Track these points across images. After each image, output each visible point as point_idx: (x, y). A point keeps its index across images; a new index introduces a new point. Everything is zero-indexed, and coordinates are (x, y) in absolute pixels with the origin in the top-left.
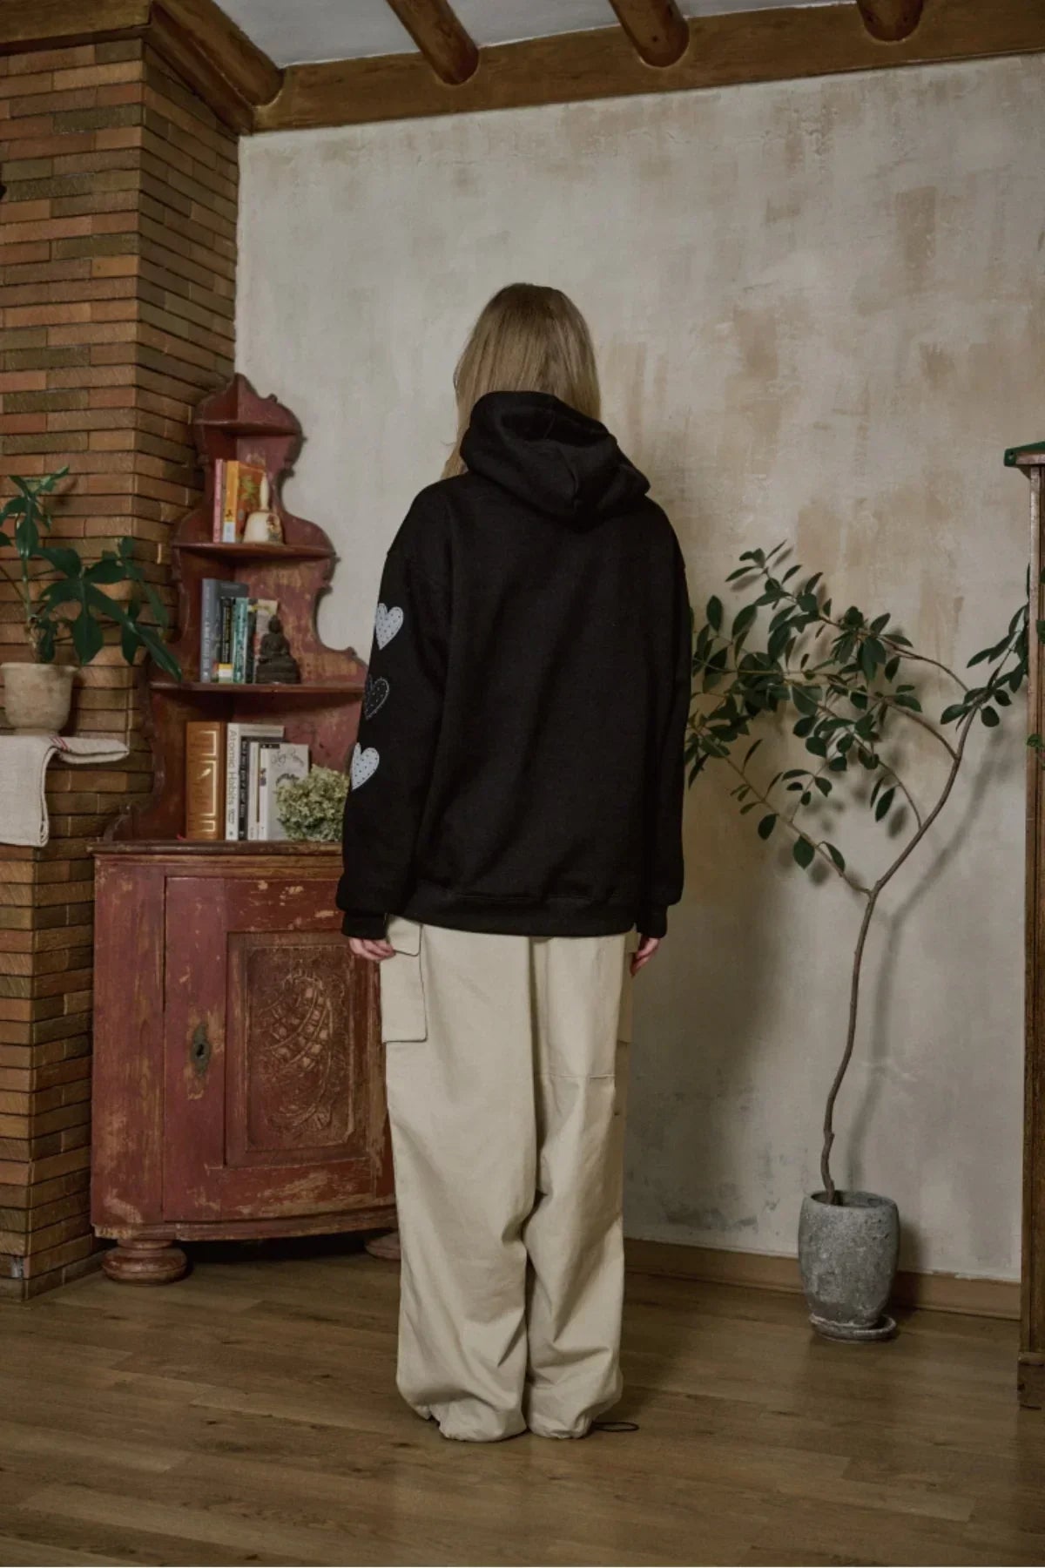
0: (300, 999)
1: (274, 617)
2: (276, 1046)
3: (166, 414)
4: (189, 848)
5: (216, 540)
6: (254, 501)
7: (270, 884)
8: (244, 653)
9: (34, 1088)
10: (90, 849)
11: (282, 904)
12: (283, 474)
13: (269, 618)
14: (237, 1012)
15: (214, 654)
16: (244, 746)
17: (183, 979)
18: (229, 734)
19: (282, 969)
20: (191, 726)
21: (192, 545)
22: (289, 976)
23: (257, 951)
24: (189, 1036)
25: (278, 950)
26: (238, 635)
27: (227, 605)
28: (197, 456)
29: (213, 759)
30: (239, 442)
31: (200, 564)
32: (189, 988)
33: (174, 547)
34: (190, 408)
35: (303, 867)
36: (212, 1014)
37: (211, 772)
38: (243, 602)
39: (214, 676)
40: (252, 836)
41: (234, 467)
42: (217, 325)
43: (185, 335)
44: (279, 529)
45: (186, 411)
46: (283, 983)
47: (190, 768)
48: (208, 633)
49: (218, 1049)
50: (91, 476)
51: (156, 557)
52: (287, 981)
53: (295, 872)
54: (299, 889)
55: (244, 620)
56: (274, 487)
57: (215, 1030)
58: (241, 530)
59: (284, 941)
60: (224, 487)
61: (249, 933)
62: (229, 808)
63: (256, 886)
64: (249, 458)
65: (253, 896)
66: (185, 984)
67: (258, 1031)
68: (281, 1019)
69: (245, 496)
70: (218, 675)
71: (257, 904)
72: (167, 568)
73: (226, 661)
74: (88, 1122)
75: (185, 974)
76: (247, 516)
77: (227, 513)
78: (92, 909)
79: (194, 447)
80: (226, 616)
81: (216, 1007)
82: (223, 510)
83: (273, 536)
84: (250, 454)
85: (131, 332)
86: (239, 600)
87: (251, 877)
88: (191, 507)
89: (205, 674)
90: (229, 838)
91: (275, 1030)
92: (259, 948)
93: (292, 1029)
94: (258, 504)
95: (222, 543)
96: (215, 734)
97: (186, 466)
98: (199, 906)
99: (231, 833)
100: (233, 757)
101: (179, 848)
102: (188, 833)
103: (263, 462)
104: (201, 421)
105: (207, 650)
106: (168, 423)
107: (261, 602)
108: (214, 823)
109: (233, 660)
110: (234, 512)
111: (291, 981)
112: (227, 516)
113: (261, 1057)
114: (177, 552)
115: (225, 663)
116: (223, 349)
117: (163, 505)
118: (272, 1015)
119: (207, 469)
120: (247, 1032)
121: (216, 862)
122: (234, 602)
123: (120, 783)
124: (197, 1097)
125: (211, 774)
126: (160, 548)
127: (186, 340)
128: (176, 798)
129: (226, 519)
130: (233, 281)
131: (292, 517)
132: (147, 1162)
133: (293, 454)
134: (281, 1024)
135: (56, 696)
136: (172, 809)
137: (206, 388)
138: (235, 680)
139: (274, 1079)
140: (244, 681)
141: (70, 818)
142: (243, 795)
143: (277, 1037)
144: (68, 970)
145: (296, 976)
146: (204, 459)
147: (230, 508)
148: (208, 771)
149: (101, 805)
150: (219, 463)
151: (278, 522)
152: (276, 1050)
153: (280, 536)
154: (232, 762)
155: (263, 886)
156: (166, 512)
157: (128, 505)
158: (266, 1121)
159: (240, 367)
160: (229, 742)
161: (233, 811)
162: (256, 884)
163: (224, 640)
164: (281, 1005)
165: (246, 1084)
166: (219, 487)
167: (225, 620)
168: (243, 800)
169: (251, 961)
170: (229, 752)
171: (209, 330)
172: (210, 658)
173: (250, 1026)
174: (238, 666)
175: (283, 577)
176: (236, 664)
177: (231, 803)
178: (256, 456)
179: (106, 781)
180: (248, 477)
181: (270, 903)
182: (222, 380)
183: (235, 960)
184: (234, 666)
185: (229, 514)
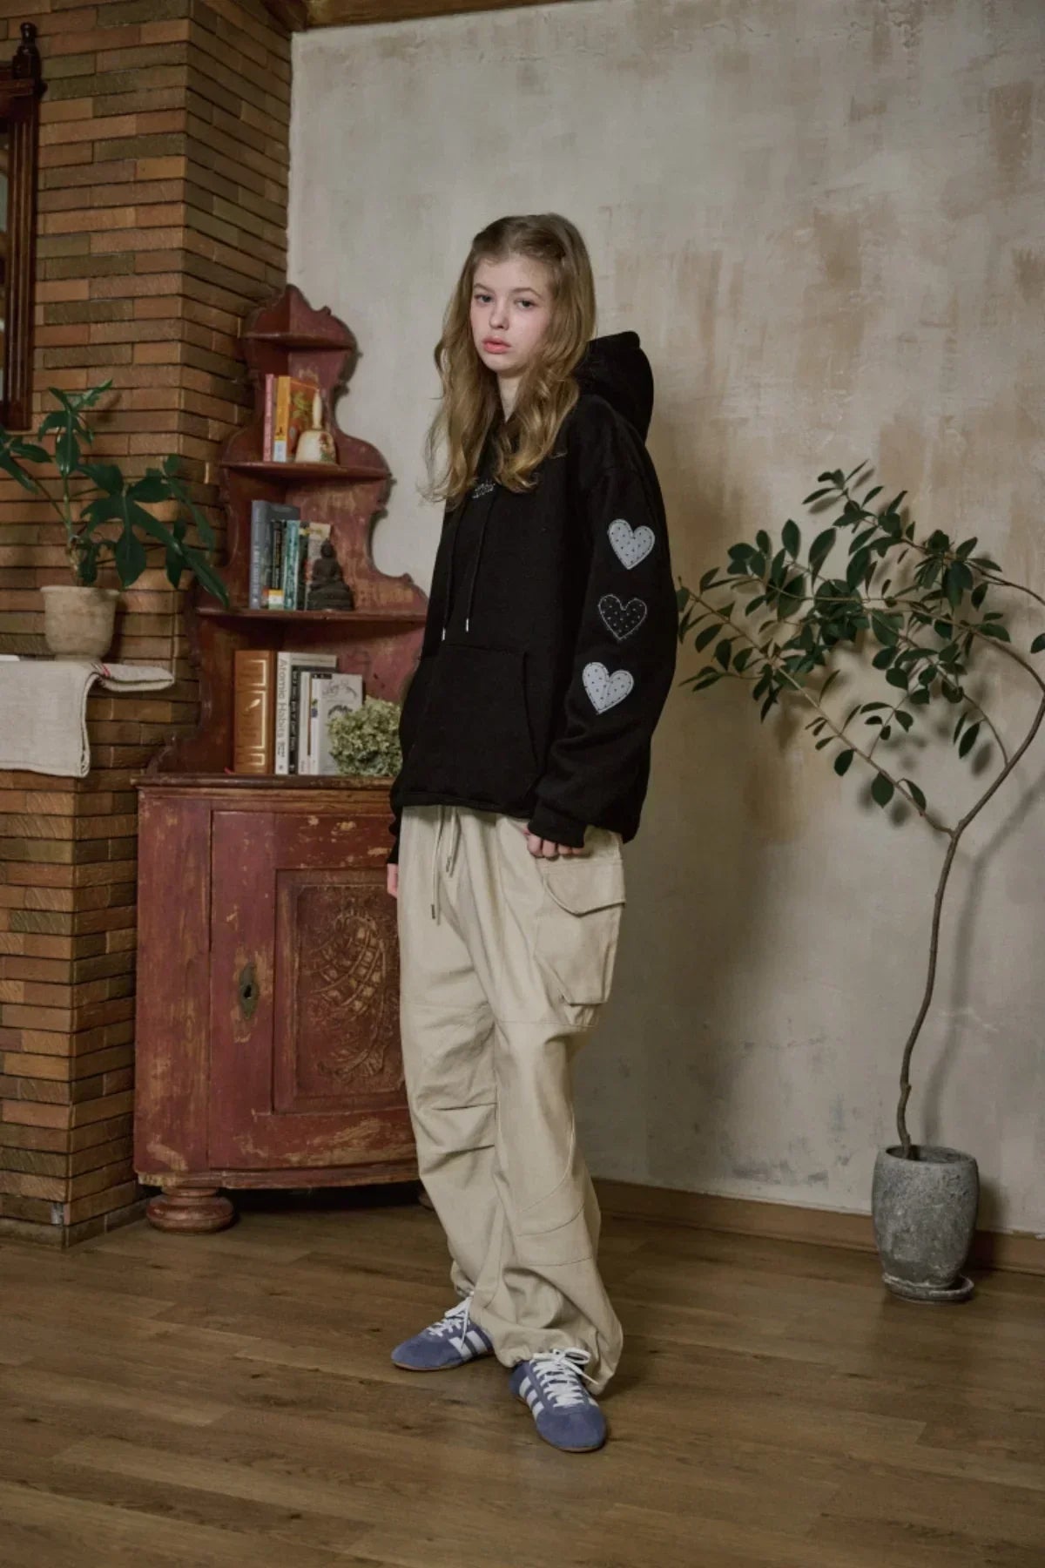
0: (351, 940)
1: (327, 541)
2: (326, 989)
3: (214, 326)
4: (236, 781)
5: (266, 459)
6: (306, 419)
7: (321, 820)
8: (295, 579)
9: (75, 1028)
10: (133, 781)
11: (334, 840)
12: (337, 391)
13: (320, 544)
14: (286, 951)
15: (264, 578)
16: (295, 677)
17: (230, 918)
18: (279, 663)
19: (335, 908)
20: (240, 654)
21: (242, 464)
22: (340, 916)
23: (307, 889)
24: (236, 976)
25: (328, 888)
26: (289, 559)
27: (278, 529)
28: (247, 371)
29: (262, 689)
30: (291, 358)
31: (247, 485)
32: (237, 926)
33: (222, 467)
34: (239, 320)
35: (355, 802)
36: (260, 954)
37: (260, 702)
38: (294, 524)
39: (264, 603)
40: (302, 771)
41: (285, 382)
42: (268, 233)
43: (235, 244)
44: (332, 449)
45: (236, 323)
46: (334, 923)
47: (239, 699)
48: (257, 556)
49: (265, 990)
50: (135, 391)
51: (203, 477)
52: (339, 921)
53: (347, 807)
54: (351, 825)
55: (295, 544)
56: (327, 405)
57: (263, 971)
58: (293, 450)
59: (335, 879)
60: (275, 404)
61: (299, 870)
62: (278, 740)
63: (305, 822)
64: (301, 373)
65: (303, 832)
66: (231, 924)
67: (308, 973)
68: (332, 960)
69: (297, 414)
70: (268, 602)
71: (308, 840)
72: (215, 489)
73: (277, 587)
74: (132, 1065)
75: (232, 912)
76: (298, 435)
77: (277, 430)
78: (136, 842)
79: (244, 362)
80: (276, 541)
81: (264, 947)
82: (273, 428)
83: (325, 455)
84: (304, 369)
85: (177, 238)
86: (290, 522)
87: (302, 812)
88: (240, 425)
89: (255, 601)
90: (278, 772)
91: (325, 972)
92: (309, 886)
93: (343, 971)
94: (311, 422)
95: (272, 462)
96: (264, 662)
97: (234, 382)
98: (247, 842)
99: (281, 767)
100: (283, 688)
101: (226, 781)
102: (237, 767)
103: (316, 378)
104: (251, 334)
105: (257, 577)
106: (216, 335)
107: (314, 526)
108: (263, 756)
109: (285, 586)
110: (285, 431)
111: (343, 921)
112: (278, 434)
113: (310, 1000)
114: (225, 471)
115: (275, 589)
116: (275, 261)
117: (210, 421)
118: (323, 957)
119: (257, 385)
120: (296, 974)
121: (265, 796)
122: (285, 525)
123: (165, 712)
124: (245, 1040)
125: (260, 705)
126: (207, 467)
127: (236, 249)
128: (224, 730)
129: (277, 437)
130: (284, 187)
131: (347, 437)
132: (192, 1107)
133: (348, 371)
134: (333, 967)
135: (99, 621)
136: (219, 741)
137: (256, 299)
138: (285, 607)
139: (324, 1023)
140: (295, 608)
141: (112, 749)
142: (293, 728)
143: (328, 979)
144: (109, 907)
145: (348, 915)
146: (254, 373)
147: (281, 426)
148: (257, 702)
149: (145, 735)
150: (270, 378)
151: (331, 441)
152: (326, 992)
153: (334, 456)
154: (282, 692)
155: (314, 821)
156: (214, 429)
157: (174, 421)
158: (316, 1067)
159: (293, 278)
160: (279, 671)
161: (283, 744)
162: (307, 819)
163: (274, 565)
164: (332, 945)
165: (295, 1028)
166: (269, 404)
167: (275, 544)
168: (294, 733)
169: (301, 899)
170: (279, 682)
171: (259, 238)
172: (260, 583)
173: (300, 968)
174: (288, 593)
175: (336, 499)
176: (286, 590)
177: (282, 735)
178: (309, 372)
179: (149, 711)
180: (301, 394)
181: (321, 839)
182: (272, 291)
183: (284, 898)
184: (284, 592)
185: (280, 432)
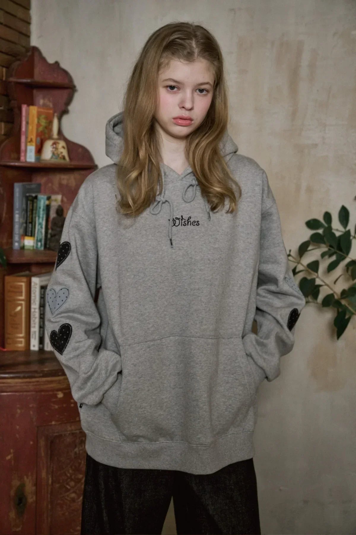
1: (59, 206)
2: (68, 493)
4: (11, 375)
5: (22, 158)
6: (46, 131)
7: (65, 394)
8: (43, 231)
11: (72, 405)
12: (64, 112)
13: (56, 207)
14: (44, 474)
15: (22, 231)
16: (42, 293)
17: (9, 457)
18: (33, 284)
19: (73, 445)
20: (8, 279)
21: (9, 164)
22: (76, 450)
23: (56, 436)
24: (12, 493)
25: (69, 434)
26: (39, 219)
27: (31, 199)
28: (9, 101)
29: (22, 300)
30: (35, 91)
31: (10, 174)
32: (13, 462)
34: (4, 69)
36: (27, 478)
37: (21, 308)
38: (43, 198)
39: (22, 245)
40: (47, 348)
41: (34, 110)
42: (20, 13)
45: (3, 72)
46: (73, 454)
47: (8, 306)
48: (17, 217)
49: (31, 499)
52: (76, 453)
55: (43, 210)
57: (29, 488)
58: (39, 151)
59: (73, 427)
60: (27, 123)
61: (51, 425)
62: (32, 330)
63: (55, 396)
64: (41, 102)
65: (54, 402)
66: (10, 461)
67: (57, 486)
68: (71, 476)
69: (41, 129)
70: (24, 244)
71: (57, 407)
73: (30, 235)
75: (10, 453)
76: (42, 143)
77: (29, 139)
79: (7, 95)
80: (30, 207)
81: (30, 474)
82: (27, 138)
84: (41, 99)
86: (40, 196)
87: (53, 390)
88: (6, 136)
89: (16, 244)
90: (32, 348)
91: (67, 484)
92: (57, 434)
94: (51, 134)
95: (26, 162)
96: (23, 284)
98: (19, 411)
99: (34, 346)
100: (35, 299)
102: (7, 346)
103: (51, 105)
104: (12, 79)
105: (17, 229)
107: (53, 197)
108: (23, 340)
109: (36, 235)
110: (34, 140)
111: (78, 452)
112: (30, 142)
113: (58, 502)
115: (28, 236)
116: (24, 30)
118: (66, 475)
119: (16, 110)
120: (50, 487)
121: (30, 382)
122: (36, 197)
124: (18, 530)
125: (21, 310)
129: (28, 144)
133: (70, 101)
134: (72, 480)
137: (15, 56)
138: (37, 247)
139: (67, 514)
140: (42, 248)
142: (42, 323)
143: (69, 487)
145: (81, 448)
146: (14, 103)
147: (32, 137)
148: (19, 308)
150: (24, 108)
152: (68, 496)
154: (34, 302)
155: (60, 395)
159: (34, 42)
160: (33, 289)
161: (35, 332)
162: (56, 394)
163: (28, 221)
164: (71, 467)
165: (49, 519)
166: (24, 123)
167: (28, 210)
168: (42, 326)
169: (52, 442)
170: (32, 295)
171: (15, 17)
172: (19, 234)
173: (52, 483)
174: (39, 239)
175: (64, 179)
176: (37, 238)
177: (34, 327)
178: (46, 101)
180: (43, 116)
181: (64, 405)
182: (23, 50)
183: (42, 443)
184: (36, 238)
185: (31, 141)
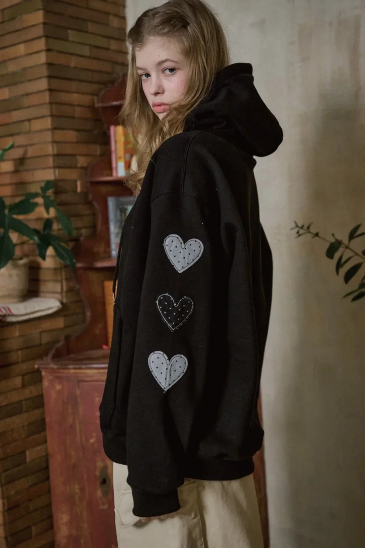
3: (76, 103)
5: (114, 174)
9: (6, 509)
10: (36, 366)
21: (98, 179)
24: (98, 473)
27: (123, 211)
31: (104, 189)
32: (96, 446)
33: (88, 182)
34: (95, 98)
41: (121, 129)
43: (87, 54)
45: (92, 100)
48: (113, 228)
50: (34, 147)
51: (77, 189)
58: (128, 166)
60: (116, 142)
66: (93, 444)
69: (131, 146)
72: (85, 194)
74: (51, 517)
75: (92, 437)
76: (131, 158)
77: (118, 157)
78: (42, 399)
82: (116, 156)
85: (42, 58)
86: (129, 207)
88: (101, 155)
89: (113, 252)
95: (117, 176)
97: (96, 132)
104: (102, 105)
105: (114, 239)
106: (77, 109)
110: (123, 157)
114: (88, 185)
117: (79, 157)
119: (106, 132)
122: (127, 209)
123: (60, 323)
124: (105, 507)
126: (79, 183)
127: (89, 57)
128: (100, 325)
129: (118, 161)
132: (82, 541)
135: (15, 279)
136: (97, 331)
137: (106, 83)
141: (20, 352)
144: (28, 436)
147: (121, 154)
149: (46, 339)
150: (112, 128)
156: (82, 161)
157: (50, 161)
166: (113, 143)
171: (107, 49)
172: (116, 243)
179: (47, 325)
185: (120, 158)
